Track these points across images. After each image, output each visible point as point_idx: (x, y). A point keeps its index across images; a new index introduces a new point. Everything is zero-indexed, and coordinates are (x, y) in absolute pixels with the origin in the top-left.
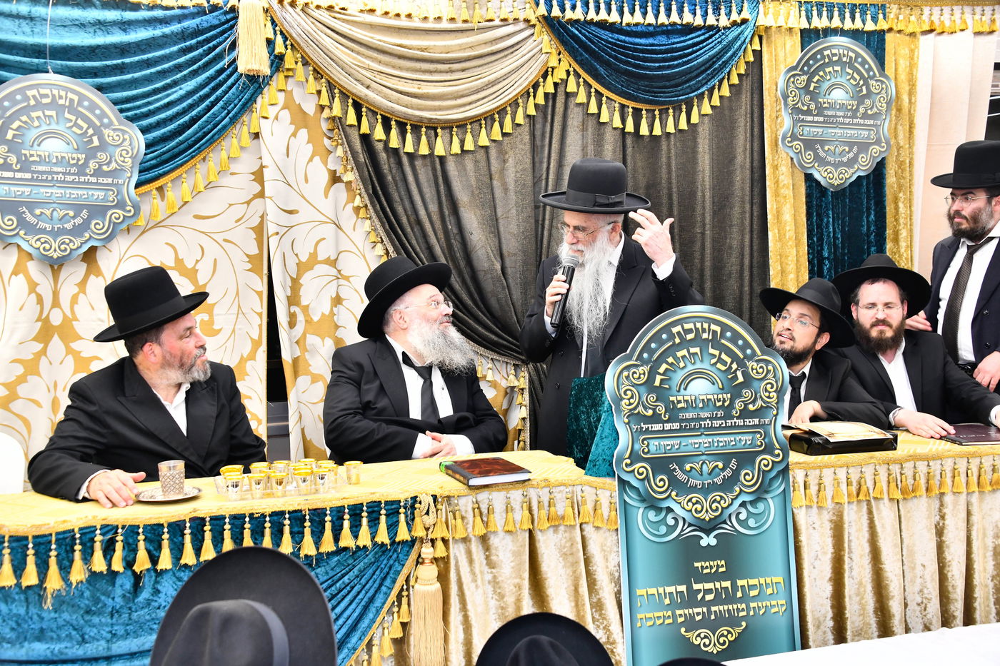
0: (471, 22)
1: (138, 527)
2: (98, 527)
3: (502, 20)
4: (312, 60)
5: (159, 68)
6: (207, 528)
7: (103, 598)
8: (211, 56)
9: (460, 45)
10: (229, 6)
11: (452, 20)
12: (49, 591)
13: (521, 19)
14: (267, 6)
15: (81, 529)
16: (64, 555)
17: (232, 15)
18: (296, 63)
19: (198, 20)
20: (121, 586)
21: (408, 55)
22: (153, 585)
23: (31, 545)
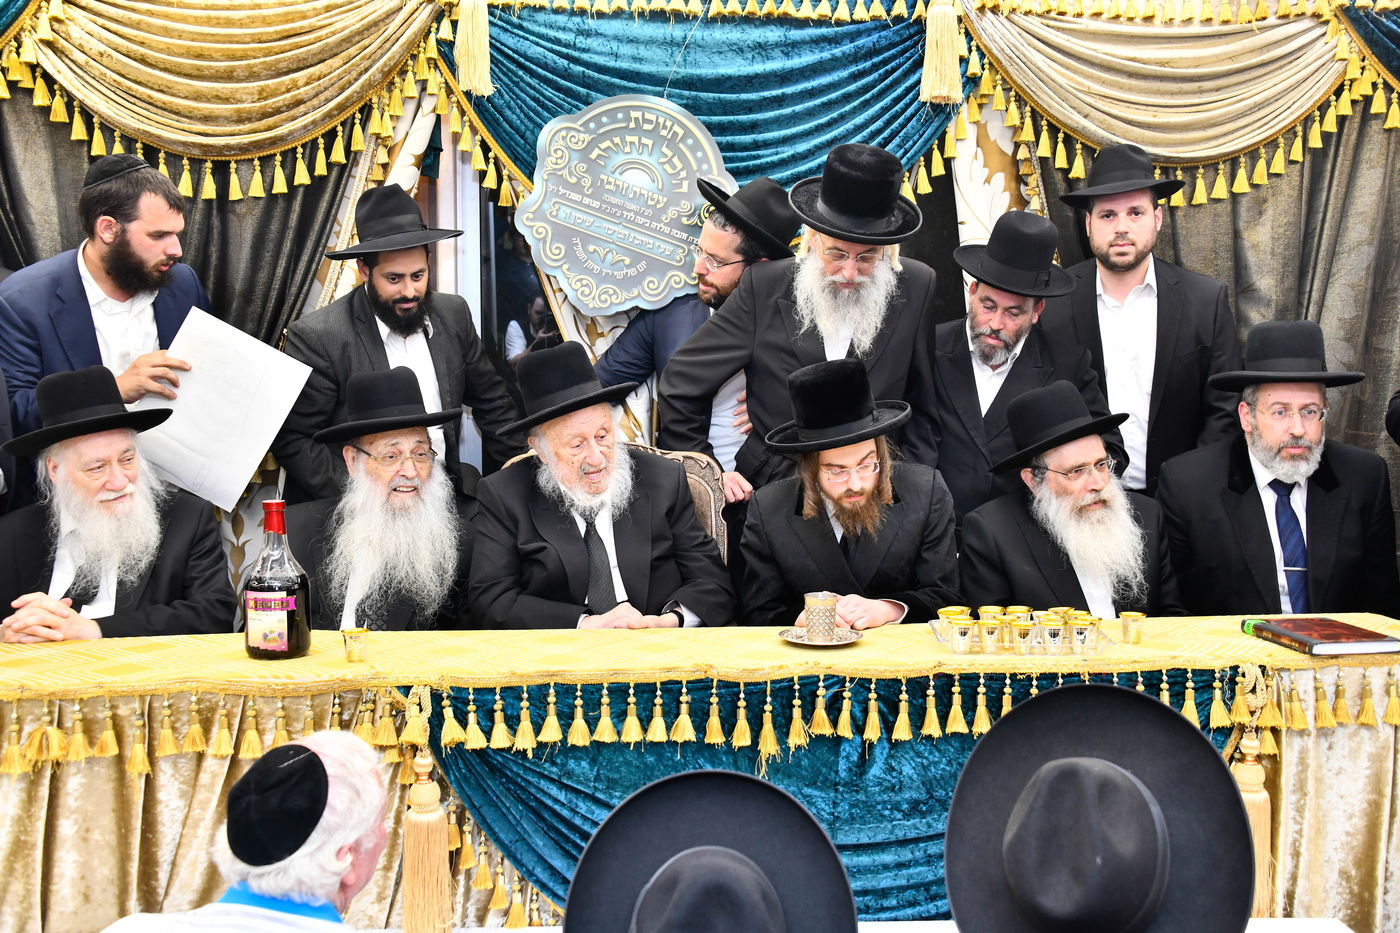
0: (1236, 22)
1: (870, 681)
2: (822, 677)
3: (1280, 17)
4: (1015, 82)
5: (824, 99)
6: (956, 689)
7: (824, 770)
8: (887, 81)
9: (1216, 56)
10: (914, 17)
11: (1209, 20)
12: (764, 756)
13: (1309, 13)
14: (961, 13)
15: (800, 678)
16: (780, 710)
17: (916, 28)
18: (994, 87)
19: (875, 37)
20: (847, 757)
21: (1144, 72)
22: (886, 759)
23: (742, 695)
